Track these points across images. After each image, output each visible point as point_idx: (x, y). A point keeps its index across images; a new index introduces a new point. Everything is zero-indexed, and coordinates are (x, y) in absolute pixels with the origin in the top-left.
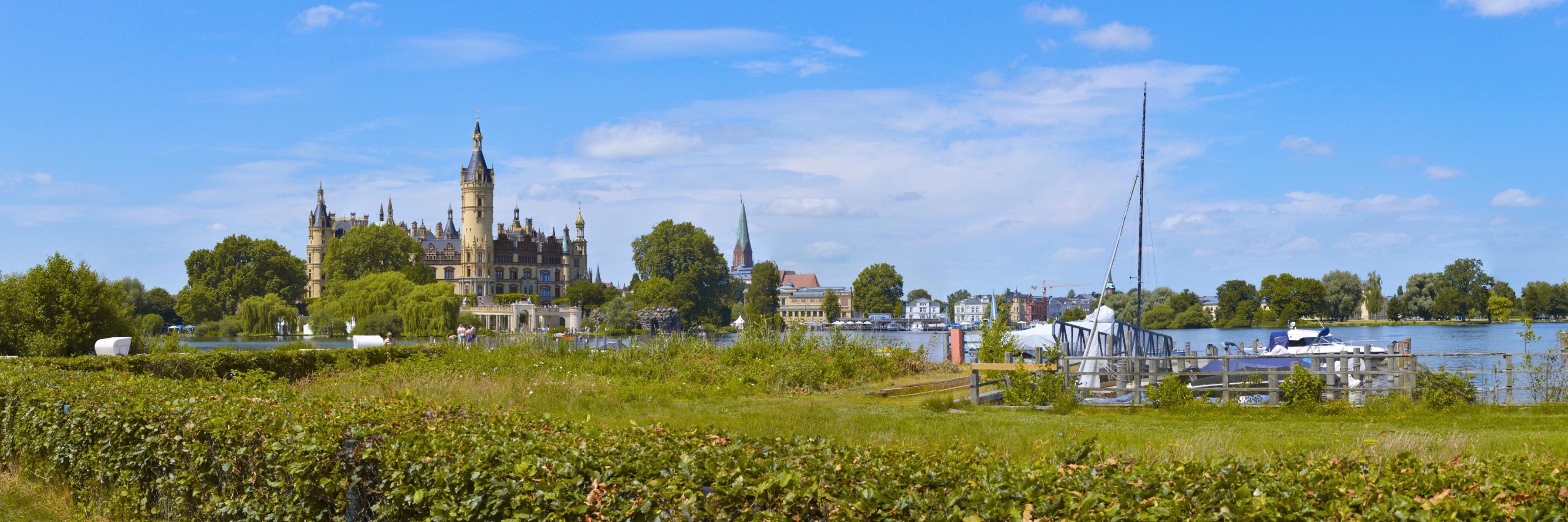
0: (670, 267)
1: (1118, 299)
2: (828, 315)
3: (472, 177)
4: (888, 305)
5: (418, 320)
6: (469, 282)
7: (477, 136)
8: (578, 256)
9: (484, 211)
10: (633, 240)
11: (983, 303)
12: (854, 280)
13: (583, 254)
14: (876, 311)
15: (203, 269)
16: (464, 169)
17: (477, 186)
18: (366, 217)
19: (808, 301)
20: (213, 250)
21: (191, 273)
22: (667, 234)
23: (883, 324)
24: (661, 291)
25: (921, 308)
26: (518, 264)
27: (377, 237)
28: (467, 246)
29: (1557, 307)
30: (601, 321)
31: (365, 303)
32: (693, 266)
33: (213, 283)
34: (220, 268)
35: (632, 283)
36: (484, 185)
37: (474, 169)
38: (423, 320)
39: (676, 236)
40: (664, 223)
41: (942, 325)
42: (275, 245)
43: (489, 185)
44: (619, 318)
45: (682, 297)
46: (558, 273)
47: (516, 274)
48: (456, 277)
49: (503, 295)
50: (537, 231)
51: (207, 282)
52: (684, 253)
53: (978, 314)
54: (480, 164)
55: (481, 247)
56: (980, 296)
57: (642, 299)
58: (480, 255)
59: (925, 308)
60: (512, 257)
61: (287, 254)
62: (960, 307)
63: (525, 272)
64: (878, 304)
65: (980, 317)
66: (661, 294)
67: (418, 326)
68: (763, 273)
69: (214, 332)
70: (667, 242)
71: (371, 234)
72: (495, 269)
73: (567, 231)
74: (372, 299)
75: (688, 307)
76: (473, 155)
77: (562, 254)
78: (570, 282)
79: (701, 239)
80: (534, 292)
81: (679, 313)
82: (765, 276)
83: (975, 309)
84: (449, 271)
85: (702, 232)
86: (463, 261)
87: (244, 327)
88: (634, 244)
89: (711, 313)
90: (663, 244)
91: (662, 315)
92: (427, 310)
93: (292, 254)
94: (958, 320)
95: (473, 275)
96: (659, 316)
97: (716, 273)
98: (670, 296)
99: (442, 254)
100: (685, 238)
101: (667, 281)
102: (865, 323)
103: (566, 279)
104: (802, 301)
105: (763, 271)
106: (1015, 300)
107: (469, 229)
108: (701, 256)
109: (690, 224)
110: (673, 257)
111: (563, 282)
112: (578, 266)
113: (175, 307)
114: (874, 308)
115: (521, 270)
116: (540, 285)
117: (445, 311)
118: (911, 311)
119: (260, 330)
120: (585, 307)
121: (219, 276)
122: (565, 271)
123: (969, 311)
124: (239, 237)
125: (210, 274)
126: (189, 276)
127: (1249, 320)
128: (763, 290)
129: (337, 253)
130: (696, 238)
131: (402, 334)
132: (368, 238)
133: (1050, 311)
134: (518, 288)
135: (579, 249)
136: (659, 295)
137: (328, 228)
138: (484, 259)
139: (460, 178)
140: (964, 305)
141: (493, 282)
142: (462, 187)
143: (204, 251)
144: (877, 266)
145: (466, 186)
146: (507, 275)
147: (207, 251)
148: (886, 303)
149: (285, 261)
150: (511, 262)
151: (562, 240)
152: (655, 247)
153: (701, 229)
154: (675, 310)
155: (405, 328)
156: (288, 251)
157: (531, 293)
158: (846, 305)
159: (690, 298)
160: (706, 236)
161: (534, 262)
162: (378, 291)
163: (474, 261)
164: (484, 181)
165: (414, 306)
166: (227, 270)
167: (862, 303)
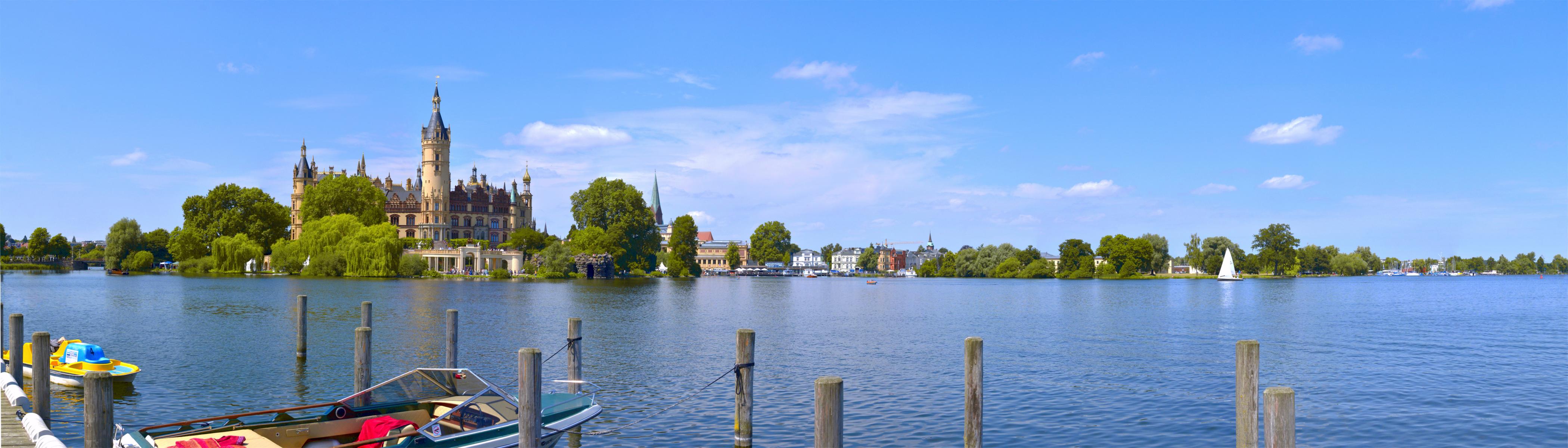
0: (603, 219)
1: (969, 253)
2: (730, 262)
3: (431, 135)
4: (779, 255)
5: (360, 261)
6: (427, 228)
7: (436, 99)
8: (524, 206)
9: (441, 165)
10: (572, 194)
11: (856, 255)
12: (751, 235)
13: (529, 206)
14: (770, 260)
15: (196, 213)
16: (424, 128)
17: (435, 143)
18: (344, 171)
19: (714, 252)
20: (206, 196)
21: (186, 216)
22: (602, 189)
23: (777, 271)
24: (596, 239)
25: (805, 258)
26: (472, 213)
27: (344, 185)
28: (426, 196)
29: (1320, 265)
30: (541, 264)
31: (317, 243)
32: (624, 217)
33: (203, 225)
34: (211, 212)
35: (570, 232)
36: (442, 142)
37: (432, 128)
38: (365, 260)
39: (610, 191)
40: (599, 180)
41: (824, 271)
42: (260, 193)
43: (445, 142)
44: (556, 262)
45: (615, 244)
46: (506, 222)
47: (469, 222)
48: (417, 223)
49: (456, 240)
50: (490, 185)
51: (198, 224)
52: (617, 206)
53: (851, 263)
54: (438, 124)
55: (438, 197)
56: (853, 249)
57: (579, 246)
58: (437, 205)
59: (808, 258)
60: (466, 207)
61: (272, 201)
62: (837, 257)
63: (477, 220)
64: (772, 254)
65: (854, 266)
66: (596, 241)
67: (359, 266)
68: (684, 225)
69: (193, 269)
70: (601, 196)
71: (339, 183)
72: (451, 217)
73: (515, 185)
74: (323, 240)
75: (620, 253)
76: (432, 116)
77: (510, 204)
78: (517, 228)
79: (632, 194)
80: (485, 238)
81: (613, 259)
82: (685, 228)
83: (849, 259)
84: (410, 219)
85: (632, 188)
86: (422, 210)
87: (215, 264)
88: (573, 198)
89: (640, 260)
90: (598, 197)
91: (597, 261)
92: (369, 251)
93: (276, 201)
94: (835, 267)
95: (431, 222)
96: (594, 261)
97: (644, 224)
98: (604, 243)
99: (405, 203)
100: (617, 193)
101: (601, 230)
102: (763, 270)
103: (513, 227)
104: (709, 251)
105: (683, 223)
106: (882, 252)
107: (428, 181)
108: (631, 209)
109: (622, 181)
110: (606, 209)
111: (509, 229)
112: (524, 216)
113: (167, 246)
114: (768, 257)
115: (474, 218)
116: (491, 232)
117: (387, 252)
118: (798, 260)
119: (228, 268)
120: (528, 251)
121: (208, 219)
122: (512, 220)
123: (844, 260)
124: (229, 185)
125: (200, 217)
126: (185, 218)
127: (1091, 272)
128: (683, 240)
129: (311, 200)
130: (627, 193)
131: (345, 274)
132: (336, 186)
133: (908, 262)
134: (472, 234)
135: (525, 201)
136: (594, 242)
137: (310, 179)
138: (441, 208)
139: (420, 136)
140: (840, 256)
141: (449, 229)
142: (422, 144)
143: (198, 197)
144: (770, 223)
145: (425, 143)
146: (461, 222)
147: (201, 197)
148: (778, 253)
149: (267, 207)
150: (466, 211)
151: (510, 193)
152: (591, 200)
153: (631, 186)
154: (610, 256)
155: (348, 268)
156: (272, 198)
157: (483, 238)
158: (744, 256)
159: (623, 246)
160: (636, 191)
161: (486, 211)
162: (329, 232)
163: (431, 210)
164: (442, 138)
165: (357, 246)
166: (216, 213)
167: (758, 254)
